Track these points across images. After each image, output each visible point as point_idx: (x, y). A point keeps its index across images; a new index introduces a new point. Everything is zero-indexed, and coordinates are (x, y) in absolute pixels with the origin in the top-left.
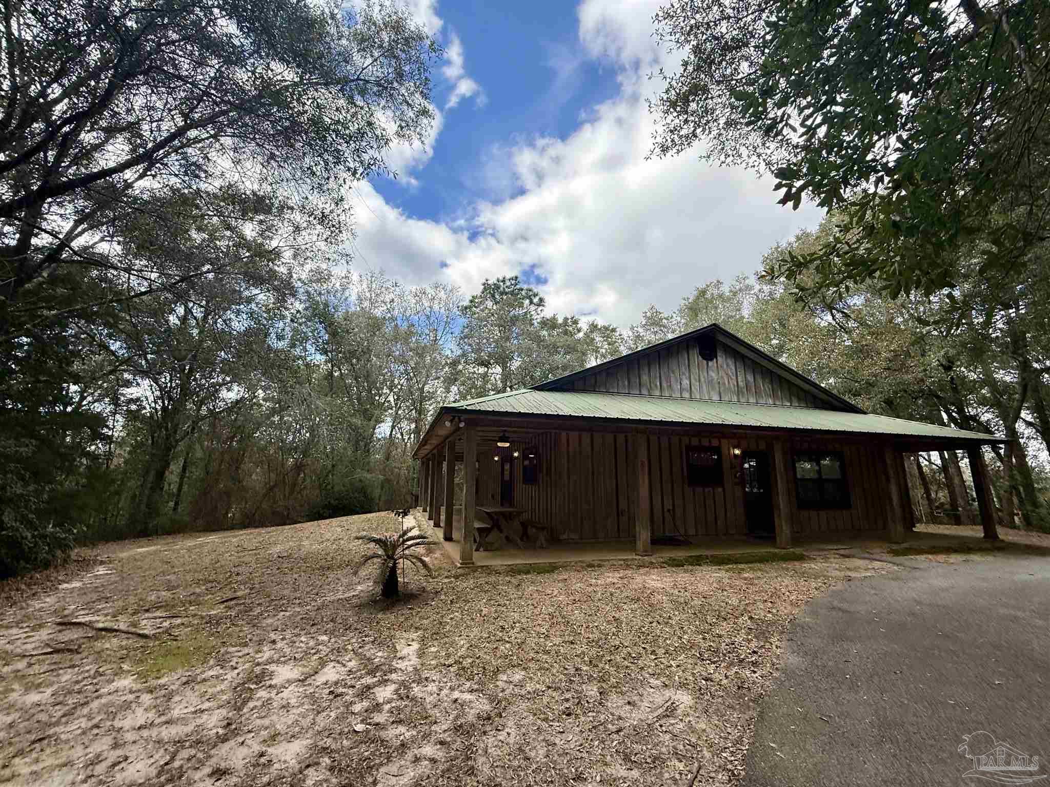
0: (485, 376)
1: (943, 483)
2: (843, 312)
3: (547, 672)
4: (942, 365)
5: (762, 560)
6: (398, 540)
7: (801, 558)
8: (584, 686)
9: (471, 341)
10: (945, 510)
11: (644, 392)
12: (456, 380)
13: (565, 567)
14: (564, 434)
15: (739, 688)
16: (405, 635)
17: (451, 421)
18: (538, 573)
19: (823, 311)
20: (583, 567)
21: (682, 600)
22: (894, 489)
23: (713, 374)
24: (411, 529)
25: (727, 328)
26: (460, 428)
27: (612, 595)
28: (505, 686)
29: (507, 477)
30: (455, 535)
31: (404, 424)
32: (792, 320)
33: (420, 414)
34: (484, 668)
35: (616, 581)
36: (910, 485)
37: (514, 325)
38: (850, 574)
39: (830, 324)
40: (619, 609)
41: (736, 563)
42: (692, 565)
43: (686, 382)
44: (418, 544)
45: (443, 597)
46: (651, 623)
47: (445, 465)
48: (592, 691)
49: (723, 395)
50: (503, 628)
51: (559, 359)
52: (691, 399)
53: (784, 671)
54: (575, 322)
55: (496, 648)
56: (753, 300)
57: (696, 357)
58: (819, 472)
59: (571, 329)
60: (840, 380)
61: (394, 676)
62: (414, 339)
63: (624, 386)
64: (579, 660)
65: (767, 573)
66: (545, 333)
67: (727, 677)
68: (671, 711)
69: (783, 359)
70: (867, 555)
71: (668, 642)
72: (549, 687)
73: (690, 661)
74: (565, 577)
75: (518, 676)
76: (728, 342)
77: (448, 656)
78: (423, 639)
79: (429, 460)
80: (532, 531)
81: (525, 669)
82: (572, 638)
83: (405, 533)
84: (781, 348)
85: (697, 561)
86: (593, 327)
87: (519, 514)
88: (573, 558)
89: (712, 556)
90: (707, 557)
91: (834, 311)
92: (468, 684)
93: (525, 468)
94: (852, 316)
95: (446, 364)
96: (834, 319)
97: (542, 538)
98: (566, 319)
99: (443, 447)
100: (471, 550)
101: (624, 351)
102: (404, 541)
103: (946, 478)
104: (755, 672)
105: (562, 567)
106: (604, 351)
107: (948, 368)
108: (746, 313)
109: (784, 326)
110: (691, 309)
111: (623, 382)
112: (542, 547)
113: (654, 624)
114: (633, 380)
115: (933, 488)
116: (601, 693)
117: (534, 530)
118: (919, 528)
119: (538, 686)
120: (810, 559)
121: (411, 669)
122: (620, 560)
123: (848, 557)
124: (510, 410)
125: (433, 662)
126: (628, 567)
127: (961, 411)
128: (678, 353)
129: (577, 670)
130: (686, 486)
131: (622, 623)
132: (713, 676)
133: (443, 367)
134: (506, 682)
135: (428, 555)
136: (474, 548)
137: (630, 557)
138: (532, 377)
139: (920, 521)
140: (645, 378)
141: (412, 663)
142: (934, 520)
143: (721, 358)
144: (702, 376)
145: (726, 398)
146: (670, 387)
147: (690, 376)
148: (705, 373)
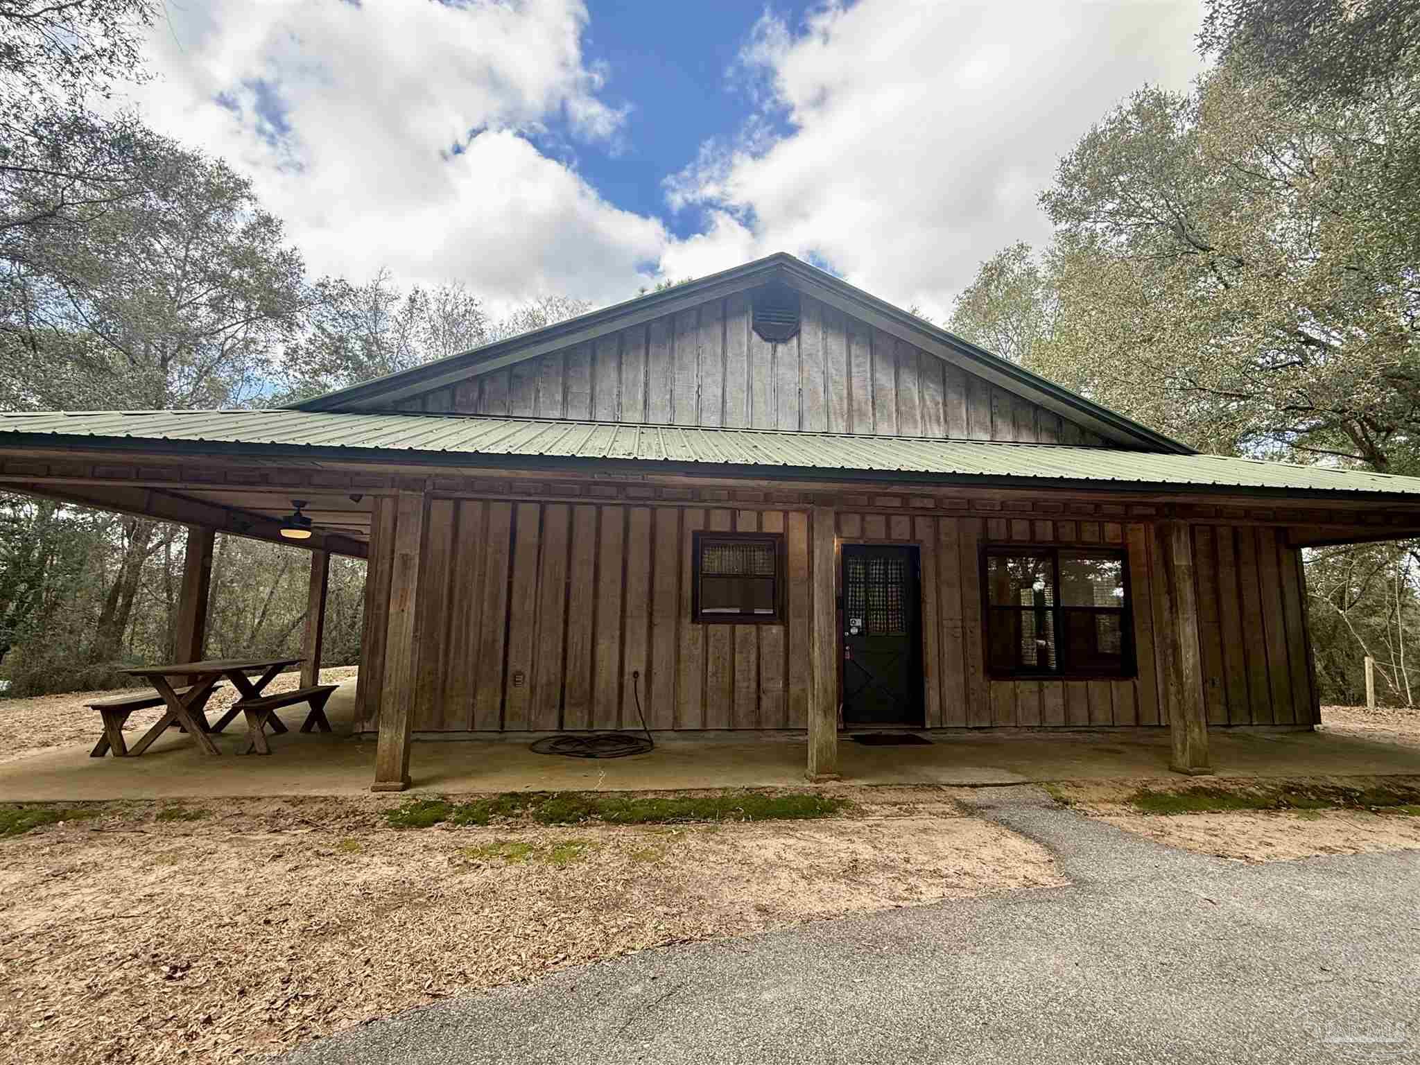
11: (603, 416)
23: (789, 376)
49: (807, 417)
57: (743, 334)
63: (553, 401)
111: (550, 395)
140: (607, 383)
143: (811, 337)
144: (756, 378)
145: (813, 424)
146: (670, 403)
147: (724, 380)
148: (766, 371)
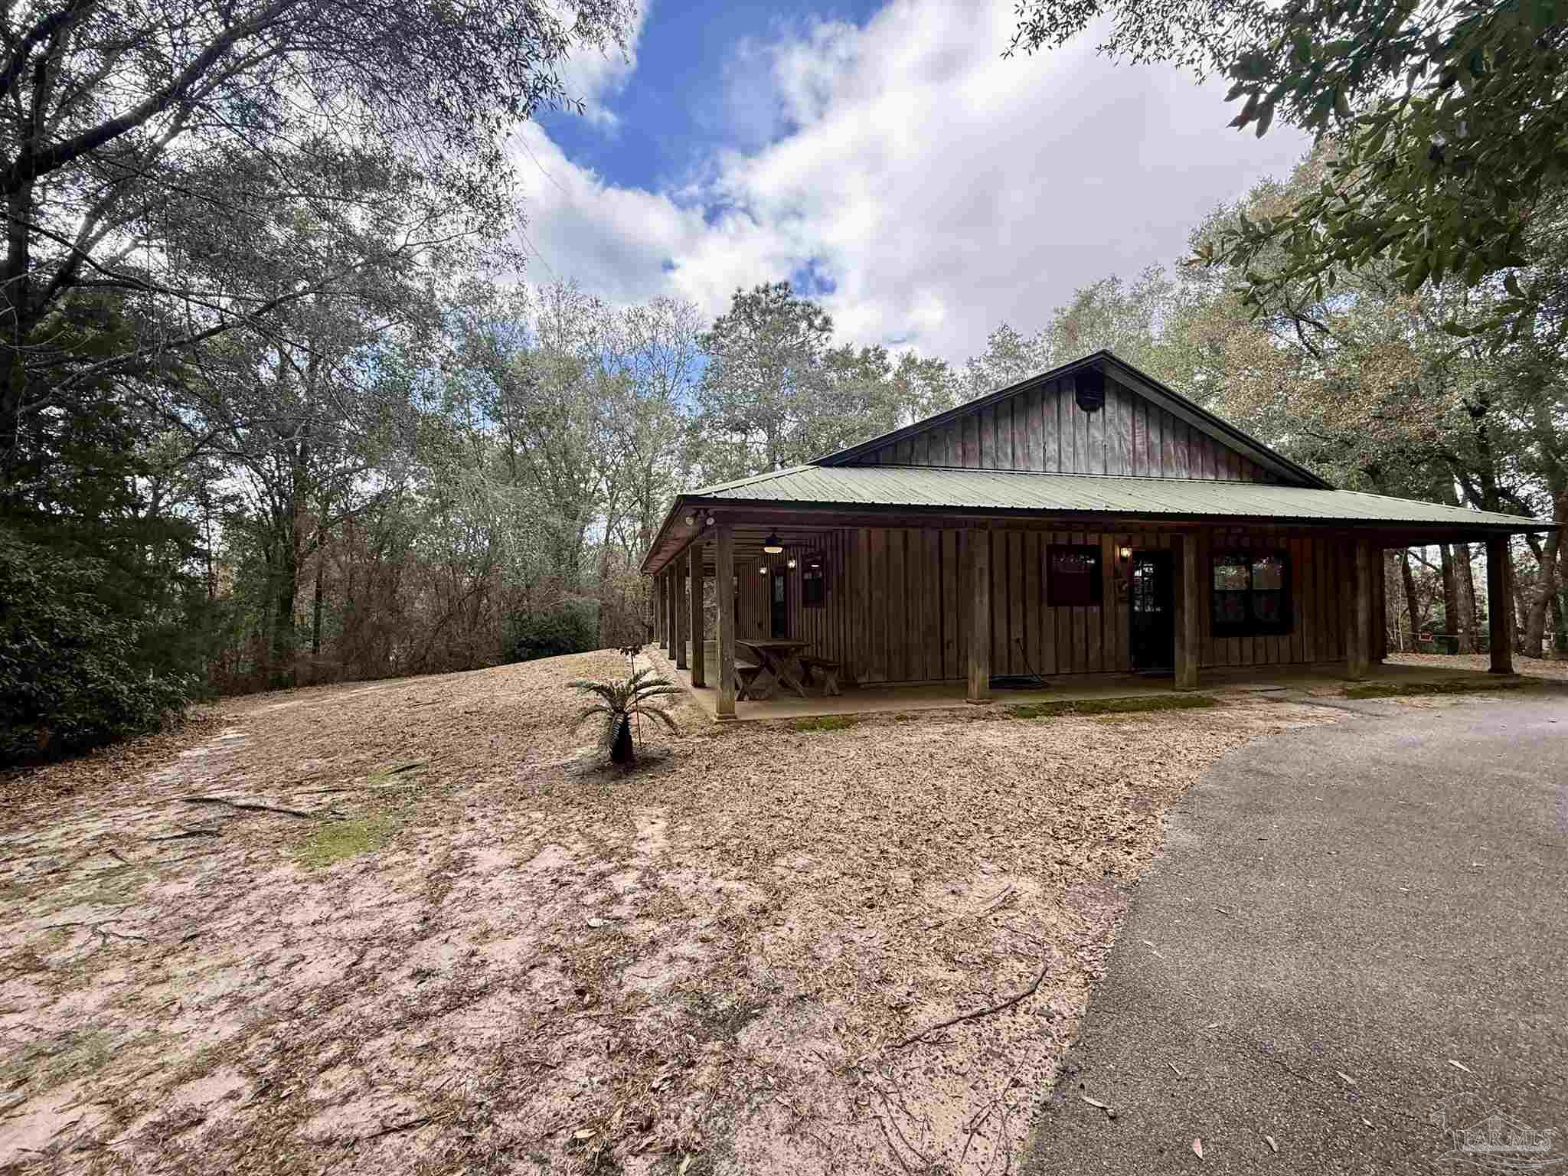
0: (742, 447)
1: (1440, 593)
2: (1315, 324)
3: (842, 856)
4: (1469, 408)
5: (1153, 706)
6: (628, 688)
7: (1210, 704)
8: (892, 873)
9: (718, 392)
10: (1437, 633)
11: (987, 464)
12: (698, 454)
13: (865, 720)
14: (863, 532)
15: (1106, 873)
16: (647, 811)
17: (695, 516)
18: (828, 729)
19: (1284, 323)
20: (890, 720)
21: (1032, 763)
22: (1362, 603)
23: (1098, 435)
24: (646, 672)
25: (1123, 358)
26: (707, 527)
27: (931, 756)
28: (785, 872)
29: (780, 596)
30: (708, 679)
31: (625, 524)
32: (1232, 339)
33: (647, 507)
34: (756, 851)
35: (937, 738)
36: (1387, 597)
37: (785, 364)
38: (1278, 724)
39: (1293, 345)
40: (941, 774)
41: (1113, 711)
42: (1047, 715)
43: (1052, 447)
44: (656, 692)
45: (695, 762)
46: (986, 792)
47: (688, 582)
48: (903, 878)
49: (1109, 465)
50: (779, 800)
51: (855, 416)
52: (1060, 474)
53: (1171, 852)
54: (881, 356)
55: (772, 826)
56: (1169, 309)
57: (1069, 402)
58: (1249, 581)
59: (874, 367)
60: (1298, 437)
61: (635, 862)
62: (631, 392)
63: (956, 456)
64: (885, 840)
65: (1157, 724)
66: (833, 375)
67: (1089, 860)
68: (1010, 901)
69: (1211, 406)
70: (1308, 699)
71: (1010, 816)
72: (844, 874)
73: (1039, 840)
74: (865, 734)
75: (802, 860)
77: (707, 836)
78: (671, 815)
79: (664, 574)
80: (816, 672)
81: (811, 851)
82: (874, 813)
83: (637, 678)
84: (1209, 388)
85: (1055, 710)
86: (909, 363)
87: (799, 648)
88: (876, 708)
89: (1078, 703)
90: (1070, 704)
91: (1302, 323)
92: (735, 870)
93: (805, 582)
94: (1331, 330)
95: (682, 430)
96: (1301, 336)
97: (832, 682)
98: (866, 351)
99: (683, 557)
100: (732, 699)
101: (957, 401)
102: (637, 689)
103: (1446, 586)
104: (1129, 854)
105: (861, 720)
106: (925, 401)
107: (1478, 413)
108: (1156, 330)
109: (1217, 352)
110: (1066, 327)
111: (955, 450)
112: (831, 695)
113: (992, 794)
114: (969, 446)
115: (1424, 600)
116: (914, 881)
117: (821, 671)
118: (1393, 659)
119: (829, 872)
120: (1223, 704)
121: (658, 853)
122: (944, 710)
123: (1278, 701)
124: (781, 497)
125: (685, 844)
126: (955, 718)
127: (1487, 481)
128: (1043, 402)
129: (882, 852)
130: (1045, 605)
131: (944, 793)
132: (1070, 859)
133: (678, 436)
134: (786, 867)
135: (671, 707)
136: (736, 696)
137: (959, 706)
138: (813, 446)
139: (1394, 649)
140: (989, 442)
141: (658, 845)
142: (1416, 646)
143: (1111, 408)
144: (1078, 437)
145: (1113, 470)
146: (1028, 456)
147: (1059, 439)
148: (1084, 432)
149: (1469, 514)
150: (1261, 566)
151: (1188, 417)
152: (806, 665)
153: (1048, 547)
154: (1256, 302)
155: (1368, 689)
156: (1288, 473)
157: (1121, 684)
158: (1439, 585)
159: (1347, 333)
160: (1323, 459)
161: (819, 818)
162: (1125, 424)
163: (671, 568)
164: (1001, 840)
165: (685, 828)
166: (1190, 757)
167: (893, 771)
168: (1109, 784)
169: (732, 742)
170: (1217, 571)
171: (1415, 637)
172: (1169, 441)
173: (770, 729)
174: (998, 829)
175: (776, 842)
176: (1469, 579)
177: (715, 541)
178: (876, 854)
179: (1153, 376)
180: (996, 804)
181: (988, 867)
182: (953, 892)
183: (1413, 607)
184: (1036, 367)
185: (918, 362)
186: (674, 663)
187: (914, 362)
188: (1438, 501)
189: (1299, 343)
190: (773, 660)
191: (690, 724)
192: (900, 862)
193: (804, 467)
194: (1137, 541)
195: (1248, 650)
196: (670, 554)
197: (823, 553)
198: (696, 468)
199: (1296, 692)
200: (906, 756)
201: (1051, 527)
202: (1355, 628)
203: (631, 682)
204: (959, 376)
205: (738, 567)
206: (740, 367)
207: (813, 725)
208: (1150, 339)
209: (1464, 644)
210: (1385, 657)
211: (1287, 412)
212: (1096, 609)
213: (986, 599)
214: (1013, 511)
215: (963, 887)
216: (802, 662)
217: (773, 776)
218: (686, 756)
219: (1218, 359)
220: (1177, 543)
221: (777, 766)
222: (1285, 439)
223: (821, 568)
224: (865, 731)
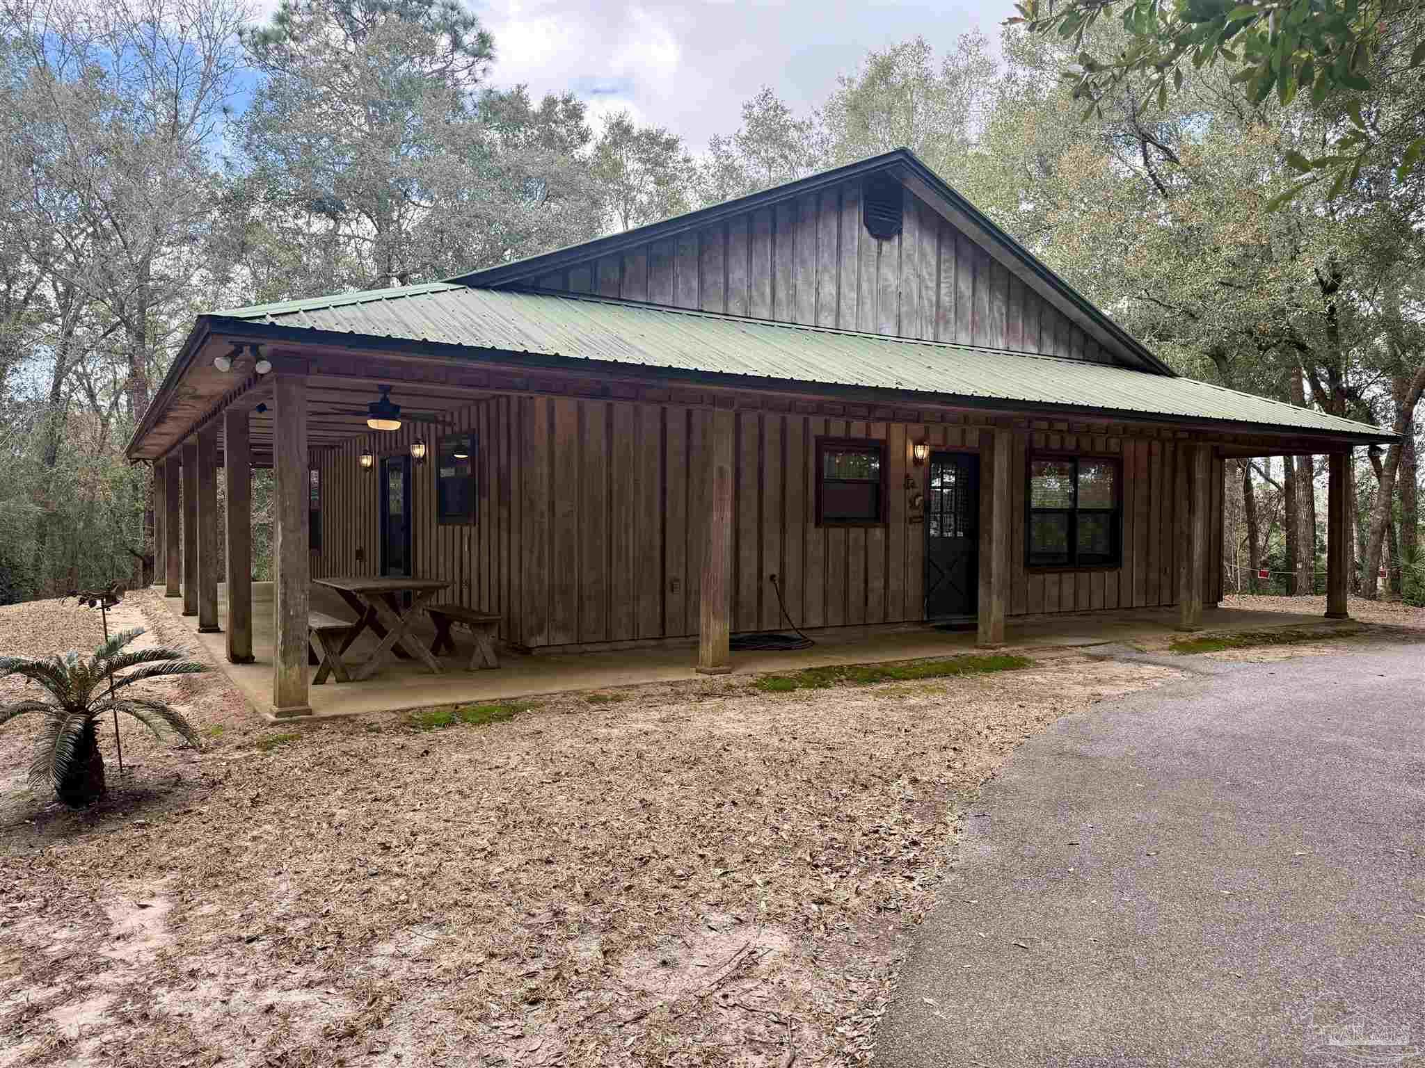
0: (329, 242)
1: (1281, 517)
2: (1165, 149)
3: (490, 927)
4: (1321, 281)
5: (948, 670)
6: (95, 666)
7: (1016, 664)
8: (570, 945)
9: (283, 138)
10: (1275, 569)
11: (735, 307)
12: (244, 247)
13: (536, 705)
14: (540, 402)
15: (879, 909)
16: (133, 885)
17: (232, 356)
18: (475, 724)
19: (1128, 144)
20: (578, 704)
21: (786, 758)
22: (1199, 528)
23: (889, 275)
24: (130, 638)
25: (930, 165)
26: (257, 377)
27: (640, 756)
28: (391, 964)
29: (395, 506)
30: (259, 648)
31: (95, 365)
32: (1065, 157)
33: (141, 337)
34: (340, 935)
35: (650, 727)
36: (1227, 522)
37: (410, 104)
38: (1099, 689)
39: (1137, 174)
40: (652, 783)
41: (896, 679)
42: (809, 687)
43: (829, 289)
44: (153, 673)
45: (230, 793)
46: (719, 805)
47: (222, 477)
48: (587, 950)
49: (905, 323)
50: (386, 847)
51: (530, 210)
52: (837, 331)
53: (963, 871)
54: (575, 113)
55: (369, 891)
56: (991, 101)
57: (854, 228)
58: (1074, 497)
59: (562, 131)
60: (1139, 303)
61: (105, 978)
62: (106, 118)
63: (690, 290)
64: (562, 894)
65: (953, 694)
66: (493, 135)
67: (858, 893)
68: (746, 966)
69: (1037, 249)
70: (1136, 656)
71: (751, 839)
72: (493, 955)
73: (791, 871)
74: (538, 727)
75: (421, 939)
76: (930, 198)
77: (248, 919)
78: (179, 891)
79: (175, 463)
80: (459, 631)
81: (438, 925)
82: (547, 853)
83: (114, 646)
84: (1038, 225)
85: (820, 679)
86: (621, 131)
87: (429, 591)
88: (557, 686)
89: (850, 667)
90: (841, 670)
91: (1149, 146)
92: (301, 972)
93: (442, 484)
94: (1182, 160)
95: (213, 199)
96: (1147, 163)
97: (485, 645)
98: (550, 103)
99: (215, 428)
100: (305, 682)
101: (694, 203)
102: (111, 668)
103: (1287, 509)
104: (911, 879)
105: (533, 706)
106: (645, 198)
107: (1329, 289)
108: (973, 131)
109: (1048, 171)
110: (854, 108)
111: (687, 282)
112: (485, 667)
113: (725, 808)
114: (709, 278)
115: (1264, 527)
116: (605, 953)
117: (466, 630)
118: (1230, 602)
119: (467, 956)
120: (1037, 665)
121: (152, 958)
122: (662, 684)
123: (1101, 658)
124: (398, 334)
125: (206, 938)
126: (679, 696)
127: (1335, 378)
128: (817, 217)
129: (556, 914)
130: (812, 525)
131: (657, 811)
132: (833, 895)
133: (205, 211)
134: (393, 956)
135: (186, 701)
136: (311, 679)
137: (685, 678)
138: (459, 254)
139: (1231, 589)
140: (738, 275)
141: (151, 944)
142: (1255, 587)
143: (910, 236)
144: (864, 276)
145: (911, 331)
146: (794, 299)
147: (839, 276)
148: (873, 270)
149: (1314, 418)
150: (1088, 477)
151: (1010, 262)
152: (442, 620)
153: (818, 439)
154: (1090, 96)
155: (1200, 640)
156: (1126, 353)
157: (905, 642)
158: (1280, 508)
159: (1198, 166)
160: (1164, 336)
161: (452, 871)
162: (929, 264)
163: (189, 450)
164: (737, 875)
165: (207, 909)
166: (993, 739)
167: (581, 784)
168: (887, 782)
169: (304, 755)
170: (1036, 482)
171: (1253, 573)
172: (984, 296)
173: (373, 729)
174: (734, 859)
175: (376, 917)
176: (1311, 502)
177: (274, 404)
178: (545, 917)
179: (968, 197)
180: (733, 823)
181: (716, 918)
182: (664, 963)
183: (1253, 536)
184: (810, 165)
185: (635, 132)
186: (194, 622)
187: (627, 130)
188: (1284, 399)
189: (1145, 174)
190: (384, 613)
191: (221, 728)
192: (585, 926)
193: (439, 286)
194: (937, 437)
195: (1068, 589)
196: (185, 425)
197: (473, 434)
198: (241, 273)
199: (1122, 647)
200: (601, 759)
201: (819, 409)
202: (1190, 559)
203: (99, 656)
204: (698, 163)
205: (318, 455)
206: (325, 98)
207: (452, 717)
208: (965, 143)
209: (1302, 583)
210: (1220, 599)
211: (1127, 267)
212: (878, 533)
213: (728, 514)
214: (770, 382)
215: (678, 953)
216: (433, 614)
217: (377, 805)
218: (213, 784)
219: (1049, 182)
220: (988, 440)
221: (383, 792)
222: (1123, 304)
223: (471, 459)
224: (538, 723)
